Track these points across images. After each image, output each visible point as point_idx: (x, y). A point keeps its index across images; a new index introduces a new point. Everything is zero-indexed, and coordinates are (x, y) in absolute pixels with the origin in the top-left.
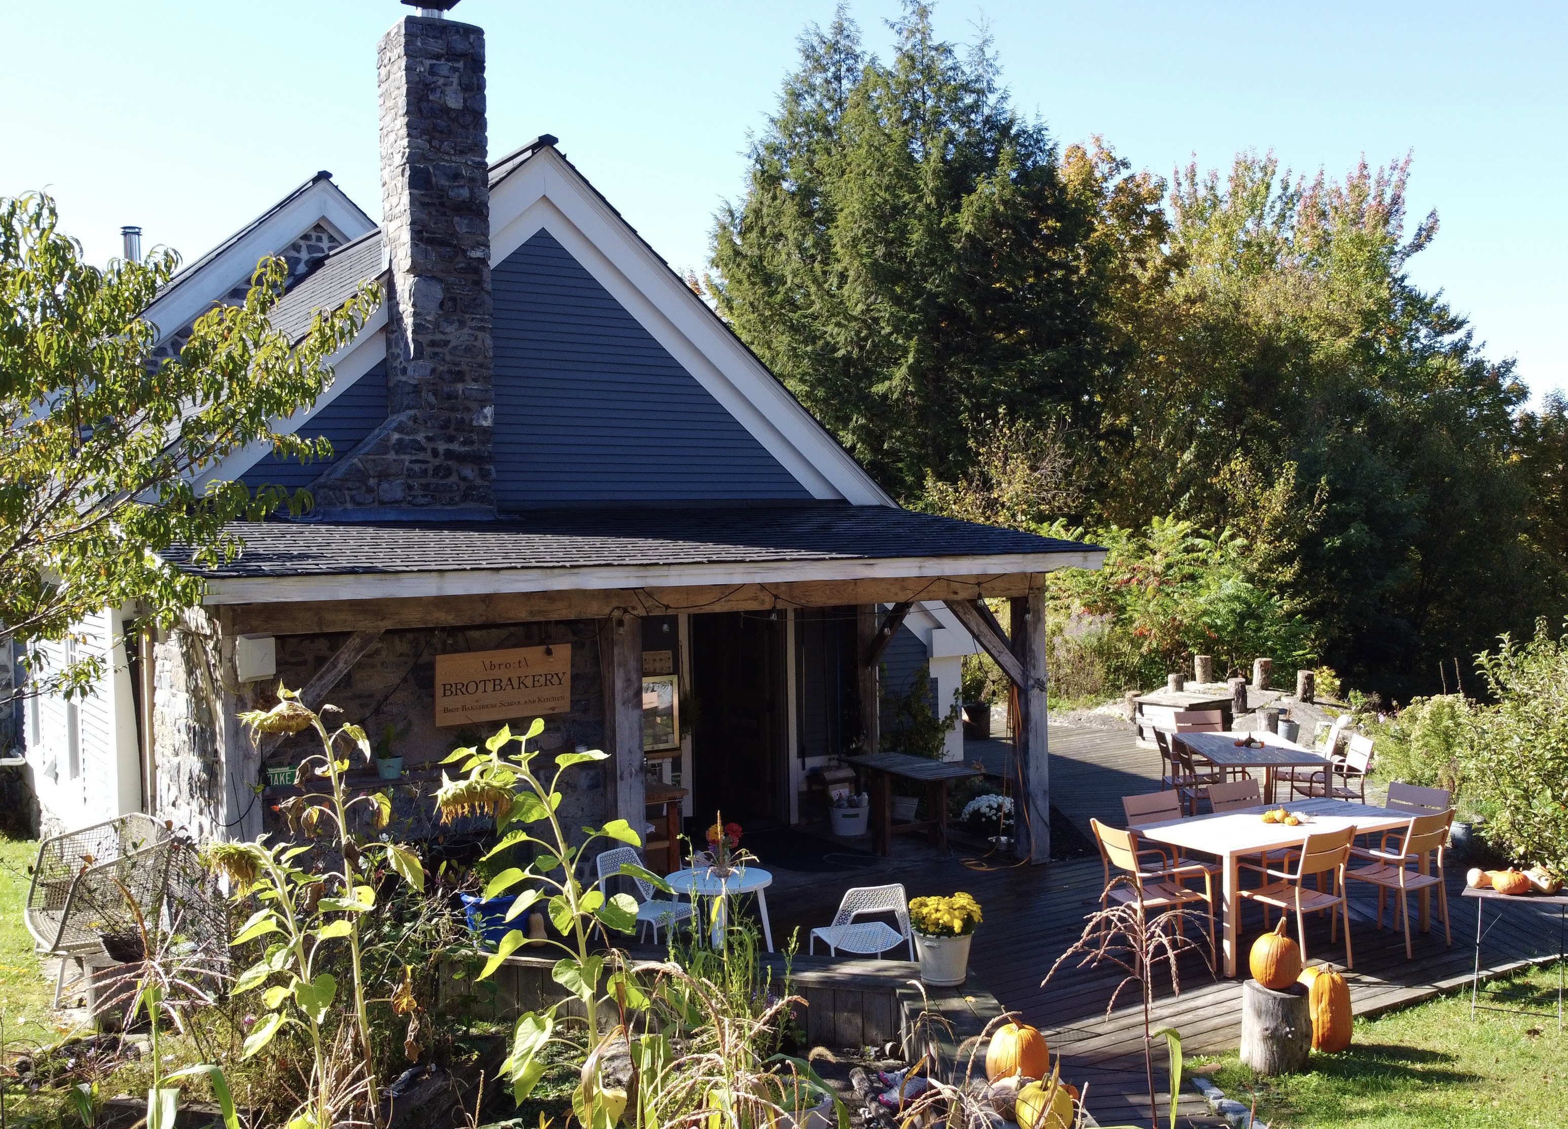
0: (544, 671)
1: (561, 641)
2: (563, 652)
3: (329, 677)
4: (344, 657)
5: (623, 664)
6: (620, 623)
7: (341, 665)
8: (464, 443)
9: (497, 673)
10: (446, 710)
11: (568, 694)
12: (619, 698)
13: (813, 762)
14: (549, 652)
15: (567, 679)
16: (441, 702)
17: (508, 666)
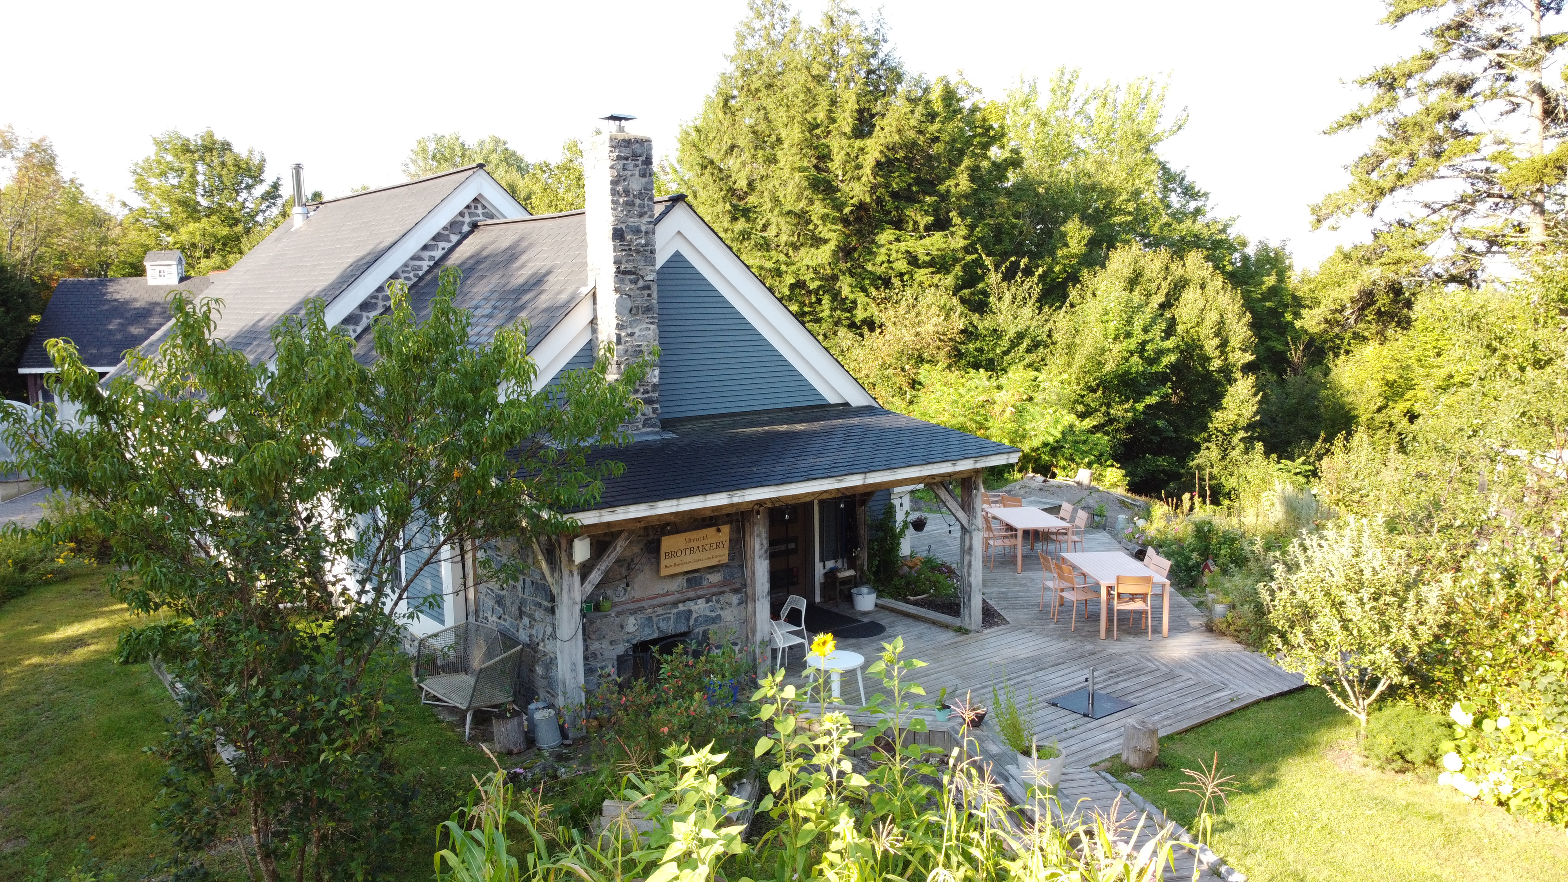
0: (714, 541)
1: (724, 523)
2: (726, 529)
3: (613, 556)
4: (620, 544)
5: (759, 535)
6: (758, 513)
7: (618, 548)
8: (643, 393)
9: (692, 544)
10: (666, 567)
11: (727, 552)
12: (757, 554)
13: (830, 564)
14: (719, 531)
15: (727, 544)
16: (664, 562)
17: (698, 539)
